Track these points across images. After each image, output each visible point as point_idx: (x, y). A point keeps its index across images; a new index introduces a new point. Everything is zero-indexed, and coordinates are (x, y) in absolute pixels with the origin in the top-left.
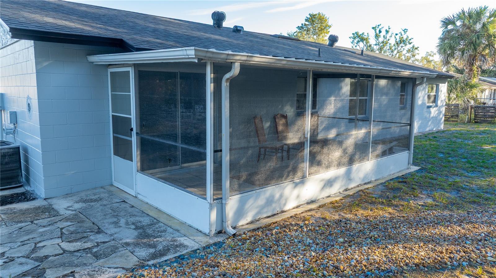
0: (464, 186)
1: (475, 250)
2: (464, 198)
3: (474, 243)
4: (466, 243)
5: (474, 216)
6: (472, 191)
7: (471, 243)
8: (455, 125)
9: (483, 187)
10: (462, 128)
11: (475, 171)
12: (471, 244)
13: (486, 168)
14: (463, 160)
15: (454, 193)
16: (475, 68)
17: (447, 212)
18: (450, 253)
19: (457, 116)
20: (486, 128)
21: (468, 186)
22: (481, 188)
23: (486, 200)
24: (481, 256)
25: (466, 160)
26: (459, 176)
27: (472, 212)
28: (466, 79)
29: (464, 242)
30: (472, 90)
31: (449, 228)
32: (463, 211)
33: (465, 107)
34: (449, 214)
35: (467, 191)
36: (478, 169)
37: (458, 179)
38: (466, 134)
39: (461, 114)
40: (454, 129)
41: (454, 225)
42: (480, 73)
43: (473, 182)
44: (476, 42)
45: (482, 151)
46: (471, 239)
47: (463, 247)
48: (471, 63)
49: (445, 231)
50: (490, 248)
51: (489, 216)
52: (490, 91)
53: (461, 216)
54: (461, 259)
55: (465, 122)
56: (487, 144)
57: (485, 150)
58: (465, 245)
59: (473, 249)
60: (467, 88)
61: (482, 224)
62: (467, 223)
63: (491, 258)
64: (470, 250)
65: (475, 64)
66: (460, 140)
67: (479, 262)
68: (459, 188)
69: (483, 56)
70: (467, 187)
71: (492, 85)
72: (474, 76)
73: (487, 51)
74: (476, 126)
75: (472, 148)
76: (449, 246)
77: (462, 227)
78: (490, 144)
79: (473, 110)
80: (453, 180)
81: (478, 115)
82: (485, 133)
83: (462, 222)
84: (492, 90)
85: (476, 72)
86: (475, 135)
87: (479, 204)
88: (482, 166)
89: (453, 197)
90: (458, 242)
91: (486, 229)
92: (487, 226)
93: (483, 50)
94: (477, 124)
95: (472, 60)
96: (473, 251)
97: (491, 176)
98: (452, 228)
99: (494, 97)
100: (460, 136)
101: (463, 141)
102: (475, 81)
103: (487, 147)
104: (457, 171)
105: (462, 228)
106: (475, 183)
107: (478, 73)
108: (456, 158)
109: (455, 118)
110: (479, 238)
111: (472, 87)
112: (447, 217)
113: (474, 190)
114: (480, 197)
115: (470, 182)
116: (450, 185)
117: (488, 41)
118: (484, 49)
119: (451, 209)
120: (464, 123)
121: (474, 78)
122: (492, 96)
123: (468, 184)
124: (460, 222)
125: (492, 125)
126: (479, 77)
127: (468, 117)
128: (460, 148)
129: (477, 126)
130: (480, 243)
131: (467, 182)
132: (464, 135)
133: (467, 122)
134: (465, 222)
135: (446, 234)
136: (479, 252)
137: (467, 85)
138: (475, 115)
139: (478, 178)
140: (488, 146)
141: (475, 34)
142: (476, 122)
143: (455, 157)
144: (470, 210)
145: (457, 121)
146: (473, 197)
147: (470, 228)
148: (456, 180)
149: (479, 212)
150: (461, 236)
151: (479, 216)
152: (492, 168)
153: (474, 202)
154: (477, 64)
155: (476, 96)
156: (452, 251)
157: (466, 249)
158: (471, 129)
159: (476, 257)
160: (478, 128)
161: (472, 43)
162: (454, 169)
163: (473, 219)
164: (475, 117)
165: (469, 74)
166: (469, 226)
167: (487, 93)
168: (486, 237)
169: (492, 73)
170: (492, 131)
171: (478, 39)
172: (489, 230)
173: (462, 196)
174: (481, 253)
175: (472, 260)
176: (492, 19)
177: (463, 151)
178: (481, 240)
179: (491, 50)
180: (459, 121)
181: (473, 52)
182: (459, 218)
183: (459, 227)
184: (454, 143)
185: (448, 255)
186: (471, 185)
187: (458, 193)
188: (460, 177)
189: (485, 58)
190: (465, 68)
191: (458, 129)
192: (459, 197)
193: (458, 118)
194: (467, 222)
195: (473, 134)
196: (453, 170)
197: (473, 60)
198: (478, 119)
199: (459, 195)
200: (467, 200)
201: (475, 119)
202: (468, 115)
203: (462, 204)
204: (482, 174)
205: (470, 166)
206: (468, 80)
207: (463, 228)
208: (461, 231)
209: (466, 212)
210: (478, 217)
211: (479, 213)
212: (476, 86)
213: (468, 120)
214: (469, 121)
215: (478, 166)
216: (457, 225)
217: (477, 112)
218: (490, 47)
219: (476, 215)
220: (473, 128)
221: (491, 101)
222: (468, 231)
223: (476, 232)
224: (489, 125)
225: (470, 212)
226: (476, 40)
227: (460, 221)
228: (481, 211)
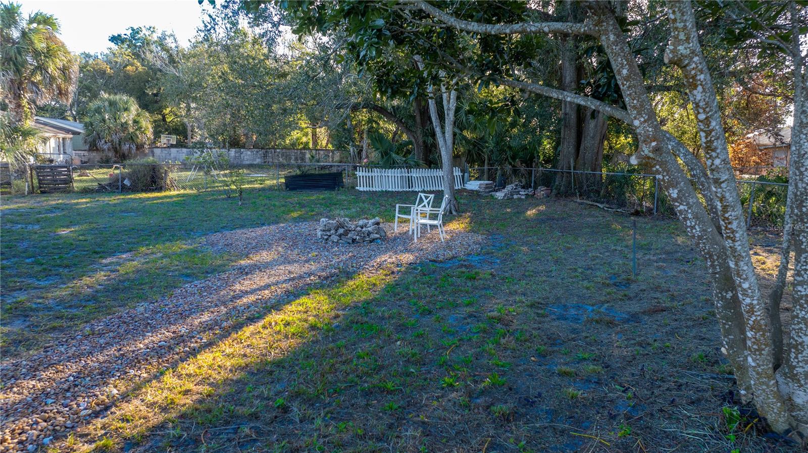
0: (34, 306)
1: (62, 409)
2: (37, 326)
3: (60, 397)
4: (46, 404)
5: (56, 352)
6: (48, 311)
7: (54, 400)
8: (8, 200)
9: (65, 300)
10: (21, 205)
11: (50, 276)
12: (54, 402)
13: (66, 267)
14: (27, 261)
15: (19, 322)
16: (24, 102)
17: (8, 361)
18: (20, 434)
19: (9, 184)
20: (59, 200)
21: (40, 303)
22: (61, 302)
23: (71, 319)
24: (72, 414)
25: (33, 259)
26: (25, 290)
27: (52, 346)
28: (13, 120)
29: (43, 404)
30: (26, 140)
31: (15, 389)
32: (37, 349)
33: (20, 168)
34: (12, 363)
35: (40, 314)
36: (53, 272)
37: (22, 297)
38: (28, 214)
39: (15, 179)
40: (7, 207)
41: (23, 381)
42: (34, 111)
43: (48, 294)
44: (16, 59)
45: (57, 240)
46: (54, 393)
47: (43, 414)
48: (17, 94)
49: (6, 398)
50: (82, 396)
51: (77, 345)
52: (56, 140)
53: (35, 360)
54: (40, 435)
55: (24, 193)
56: (63, 227)
57: (61, 237)
58: (46, 408)
59: (58, 409)
60: (17, 135)
61: (69, 361)
62: (45, 368)
63: (85, 411)
64: (54, 413)
65: (24, 95)
66: (19, 226)
67: (69, 426)
68: (26, 310)
69: (33, 83)
70: (39, 305)
71: (58, 131)
72: (26, 116)
73: (39, 78)
74: (43, 199)
75: (41, 237)
76: (17, 422)
77: (38, 378)
78: (68, 227)
79: (34, 172)
80: (14, 300)
81: (43, 180)
82: (59, 209)
83: (37, 370)
84: (59, 138)
85: (28, 110)
86: (44, 214)
87: (61, 329)
88: (59, 266)
89: (16, 329)
90: (33, 407)
91: (74, 367)
92: (76, 362)
93: (32, 75)
94: (45, 195)
95: (16, 88)
96: (58, 412)
97: (74, 278)
98: (19, 387)
99: (64, 150)
100: (18, 218)
101: (24, 226)
102: (29, 124)
103: (64, 232)
104: (19, 282)
105: (38, 380)
106: (52, 296)
107: (31, 112)
108: (16, 259)
109: (6, 188)
110: (65, 386)
111: (26, 134)
112: (8, 370)
113: (51, 308)
114: (61, 318)
115: (43, 295)
116: (8, 310)
117: (38, 62)
118: (33, 73)
119: (16, 353)
120: (23, 195)
121: (26, 119)
122: (62, 149)
123: (40, 301)
124: (32, 372)
125: (68, 195)
126: (35, 118)
127: (28, 185)
128: (21, 240)
129: (45, 198)
130: (68, 394)
131: (39, 298)
132: (25, 217)
133: (29, 193)
134: (41, 368)
135: (10, 403)
136: (67, 409)
137: (16, 130)
138: (40, 180)
139: (56, 286)
140: (65, 229)
141: (13, 45)
142: (43, 192)
143: (13, 257)
144: (48, 345)
145: (10, 193)
146: (50, 320)
147: (51, 375)
148: (19, 299)
149: (63, 343)
150: (37, 395)
151: (63, 349)
152: (75, 265)
153: (54, 329)
154: (26, 96)
155: (36, 150)
156: (23, 429)
157: (48, 413)
158: (36, 205)
159: (64, 419)
160: (46, 201)
161: (11, 59)
162: (13, 279)
163: (55, 358)
164: (40, 183)
165: (17, 113)
166: (50, 373)
167: (52, 143)
168: (76, 381)
169: (55, 111)
170: (68, 204)
171: (20, 54)
172: (79, 368)
173: (32, 325)
174: (70, 409)
175: (58, 428)
176: (35, 25)
177: (26, 244)
178: (69, 388)
179: (44, 77)
180: (13, 191)
181: (15, 75)
182: (30, 364)
183: (32, 380)
184: (8, 234)
185: (16, 441)
186: (46, 301)
187: (25, 321)
188: (26, 292)
189: (38, 88)
190: (7, 101)
191: (12, 206)
192: (29, 326)
193: (10, 188)
194: (45, 366)
195: (40, 213)
196: (11, 282)
197: (19, 89)
198: (46, 187)
199: (28, 324)
200: (42, 329)
201: (40, 187)
202: (27, 182)
203: (34, 337)
204: (61, 278)
205: (40, 268)
206: (17, 123)
207: (40, 380)
208: (37, 386)
209: (43, 349)
210: (61, 352)
211: (63, 345)
212: (32, 132)
213: (29, 189)
214: (32, 192)
215: (54, 266)
216: (29, 377)
217: (41, 176)
218: (41, 71)
219: (58, 349)
220: (39, 202)
221: (61, 156)
222: (49, 382)
223: (61, 379)
224: (63, 195)
225: (49, 347)
226: (15, 55)
227: (33, 369)
228: (64, 340)
